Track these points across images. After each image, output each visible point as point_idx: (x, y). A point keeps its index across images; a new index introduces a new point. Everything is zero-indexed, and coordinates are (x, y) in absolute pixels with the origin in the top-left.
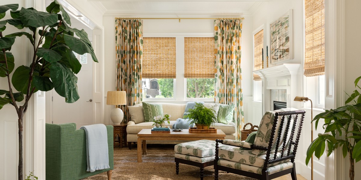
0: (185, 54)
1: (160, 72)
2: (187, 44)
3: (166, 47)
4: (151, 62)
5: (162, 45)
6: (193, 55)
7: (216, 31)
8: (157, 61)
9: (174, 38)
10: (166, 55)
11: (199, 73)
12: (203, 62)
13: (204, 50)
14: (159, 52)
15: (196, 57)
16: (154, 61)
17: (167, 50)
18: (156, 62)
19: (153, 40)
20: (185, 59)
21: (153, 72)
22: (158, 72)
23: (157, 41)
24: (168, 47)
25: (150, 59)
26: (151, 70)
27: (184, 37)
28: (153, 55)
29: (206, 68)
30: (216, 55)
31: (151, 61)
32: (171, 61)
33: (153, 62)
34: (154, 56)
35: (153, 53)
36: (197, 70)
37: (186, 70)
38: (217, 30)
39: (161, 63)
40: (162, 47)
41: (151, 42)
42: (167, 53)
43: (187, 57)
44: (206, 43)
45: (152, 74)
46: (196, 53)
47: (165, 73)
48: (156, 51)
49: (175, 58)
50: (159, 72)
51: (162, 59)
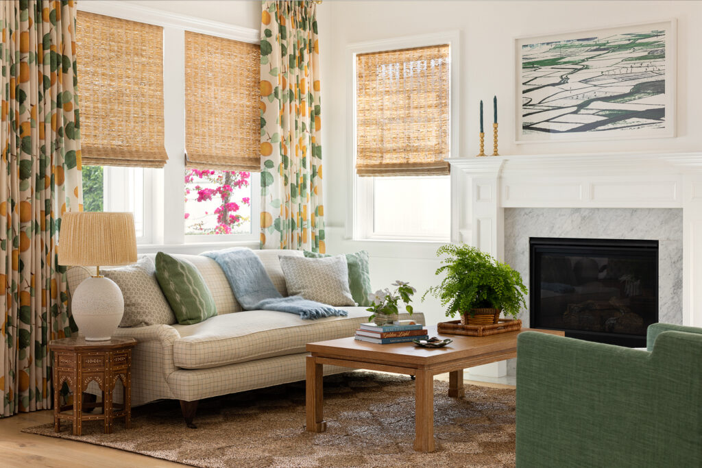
0: (188, 87)
1: (120, 143)
2: (192, 53)
3: (137, 54)
4: (92, 105)
5: (125, 45)
6: (207, 93)
7: (264, 27)
8: (110, 102)
9: (159, 28)
10: (136, 84)
11: (220, 153)
12: (230, 118)
13: (232, 80)
14: (116, 71)
15: (213, 101)
16: (104, 102)
17: (140, 67)
18: (109, 107)
19: (98, 25)
20: (188, 102)
21: (100, 142)
22: (114, 142)
23: (112, 30)
24: (142, 56)
25: (91, 92)
26: (93, 133)
27: (185, 31)
28: (98, 81)
29: (236, 139)
30: (265, 99)
31: (94, 102)
32: (151, 107)
33: (100, 105)
34: (101, 82)
35: (100, 70)
36: (218, 145)
37: (188, 141)
38: (268, 22)
39: (121, 112)
40: (127, 54)
41: (94, 29)
42: (140, 76)
43: (192, 99)
44: (236, 60)
45: (98, 150)
46: (213, 87)
47: (134, 149)
48: (107, 64)
49: (161, 99)
50: (117, 142)
51: (125, 98)
